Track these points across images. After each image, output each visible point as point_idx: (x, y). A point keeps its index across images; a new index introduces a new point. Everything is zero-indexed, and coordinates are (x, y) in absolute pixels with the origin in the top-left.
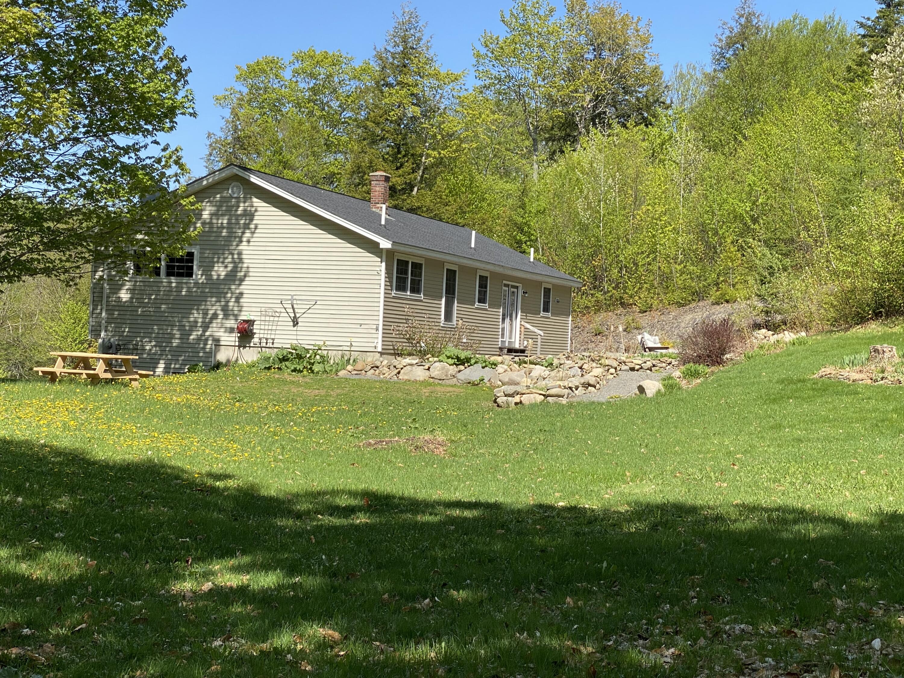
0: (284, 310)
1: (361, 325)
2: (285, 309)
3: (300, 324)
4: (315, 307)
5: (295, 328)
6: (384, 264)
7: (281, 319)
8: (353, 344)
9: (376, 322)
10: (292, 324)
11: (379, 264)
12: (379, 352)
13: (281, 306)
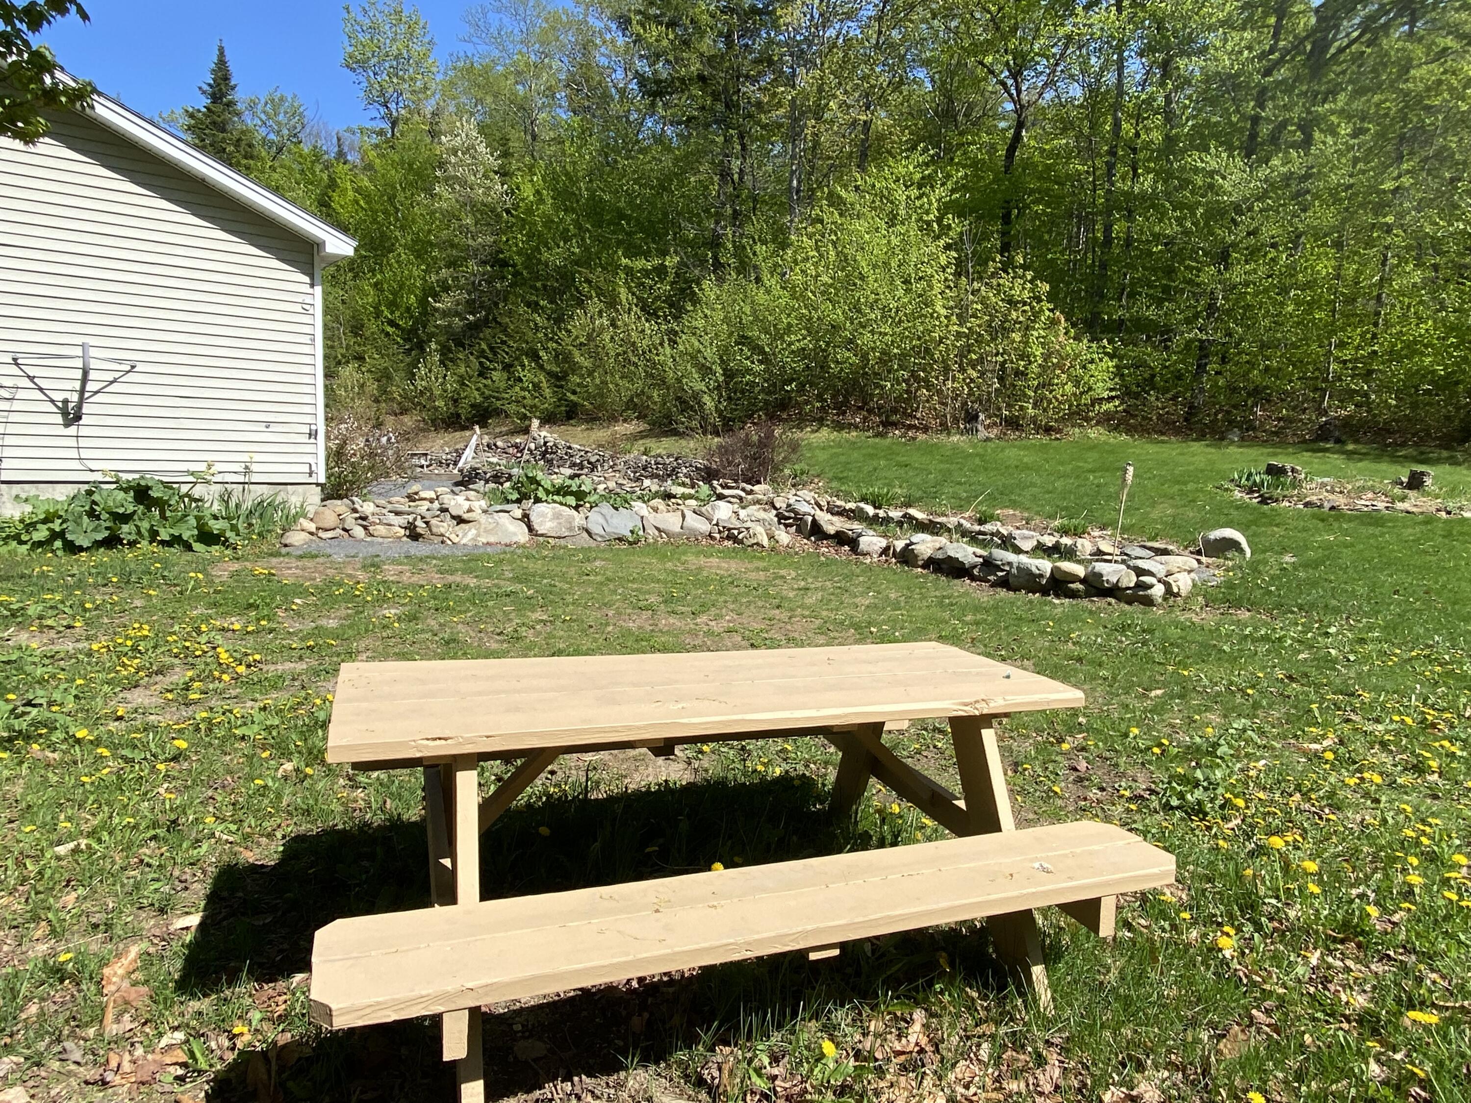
0: (28, 384)
1: (268, 424)
2: (31, 378)
3: (85, 420)
4: (130, 377)
5: (72, 430)
6: (318, 290)
7: (16, 405)
8: (254, 467)
9: (309, 419)
10: (59, 419)
11: (307, 289)
12: (317, 484)
13: (15, 370)
